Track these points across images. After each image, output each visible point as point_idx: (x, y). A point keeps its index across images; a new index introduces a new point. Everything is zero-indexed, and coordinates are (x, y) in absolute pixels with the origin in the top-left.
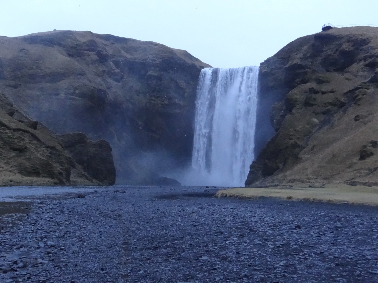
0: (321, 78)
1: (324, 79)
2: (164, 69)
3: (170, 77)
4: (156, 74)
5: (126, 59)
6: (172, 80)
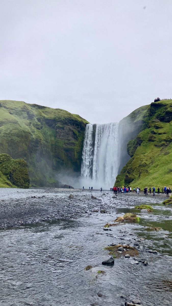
0: (157, 126)
1: (159, 126)
2: (66, 123)
3: (69, 128)
4: (61, 126)
5: (44, 117)
6: (70, 130)
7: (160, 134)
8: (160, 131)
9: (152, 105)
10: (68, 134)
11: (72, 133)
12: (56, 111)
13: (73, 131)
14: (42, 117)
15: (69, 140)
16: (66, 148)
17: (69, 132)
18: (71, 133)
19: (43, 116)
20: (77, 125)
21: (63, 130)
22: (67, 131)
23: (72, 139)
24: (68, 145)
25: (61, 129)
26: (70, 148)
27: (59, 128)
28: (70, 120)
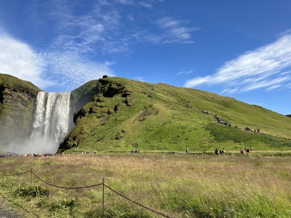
0: (100, 99)
1: (102, 100)
2: (15, 90)
3: (18, 95)
4: (9, 92)
6: (19, 97)
7: (101, 107)
8: (102, 104)
9: (100, 81)
10: (16, 101)
12: (5, 77)
13: (22, 98)
15: (17, 107)
16: (14, 115)
17: (18, 99)
18: (20, 100)
20: (27, 92)
21: (10, 96)
22: (15, 97)
23: (22, 106)
24: (16, 112)
25: (8, 96)
26: (18, 114)
27: (6, 94)
28: (20, 87)
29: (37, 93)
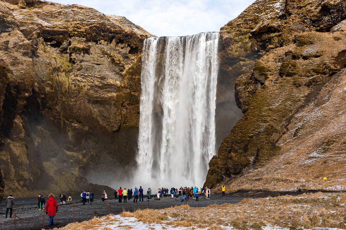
0: (301, 39)
3: (101, 49)
4: (81, 46)
5: (41, 27)
6: (104, 53)
7: (305, 58)
10: (99, 65)
11: (109, 60)
13: (111, 56)
14: (36, 28)
15: (103, 78)
16: (97, 97)
17: (103, 58)
18: (106, 61)
19: (38, 25)
21: (86, 55)
22: (96, 56)
23: (111, 74)
24: (100, 91)
25: (82, 54)
26: (106, 96)
27: (76, 50)
28: (103, 31)
29: (142, 41)
